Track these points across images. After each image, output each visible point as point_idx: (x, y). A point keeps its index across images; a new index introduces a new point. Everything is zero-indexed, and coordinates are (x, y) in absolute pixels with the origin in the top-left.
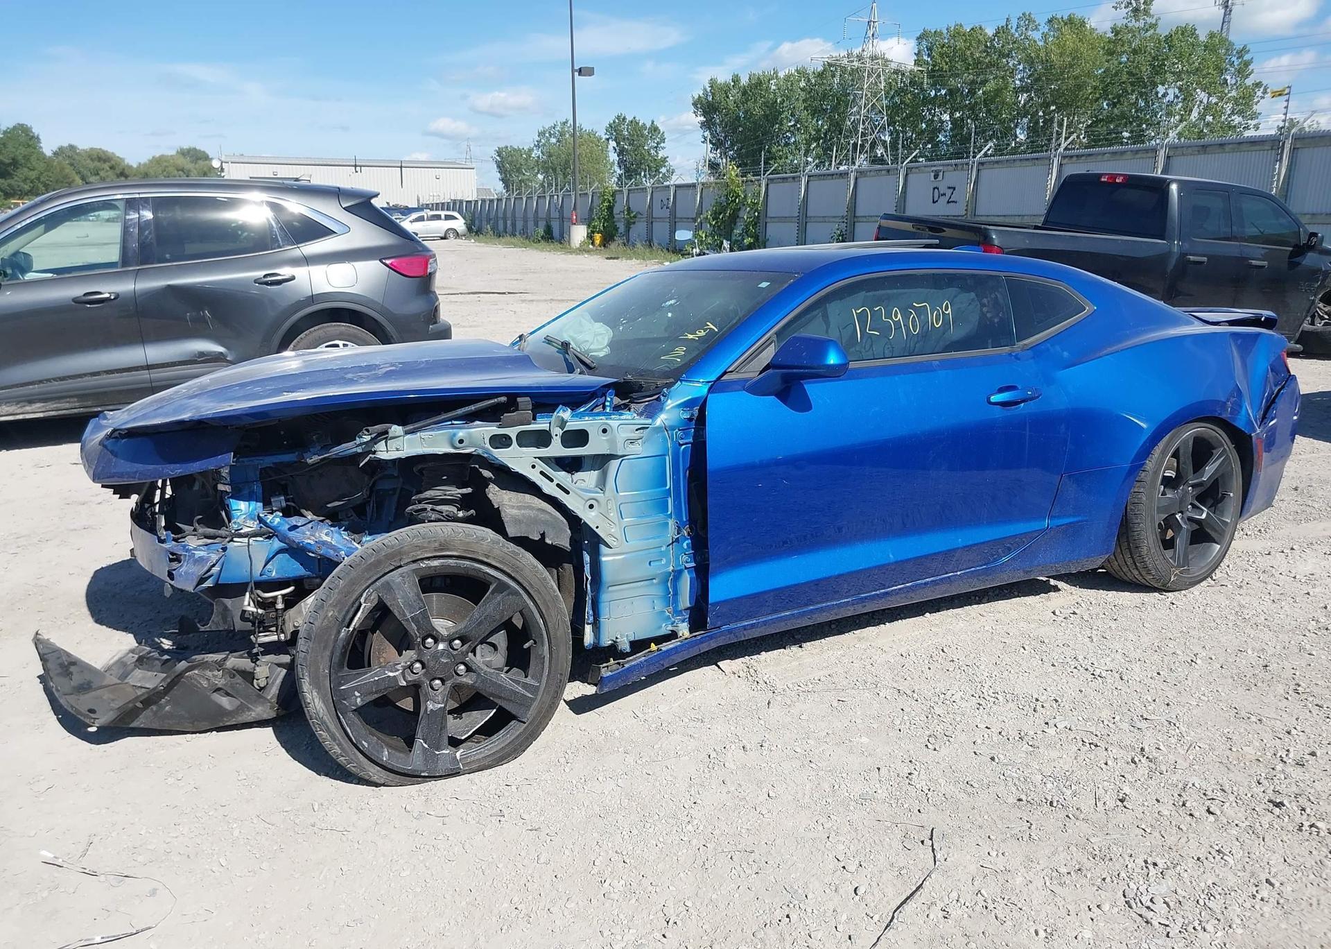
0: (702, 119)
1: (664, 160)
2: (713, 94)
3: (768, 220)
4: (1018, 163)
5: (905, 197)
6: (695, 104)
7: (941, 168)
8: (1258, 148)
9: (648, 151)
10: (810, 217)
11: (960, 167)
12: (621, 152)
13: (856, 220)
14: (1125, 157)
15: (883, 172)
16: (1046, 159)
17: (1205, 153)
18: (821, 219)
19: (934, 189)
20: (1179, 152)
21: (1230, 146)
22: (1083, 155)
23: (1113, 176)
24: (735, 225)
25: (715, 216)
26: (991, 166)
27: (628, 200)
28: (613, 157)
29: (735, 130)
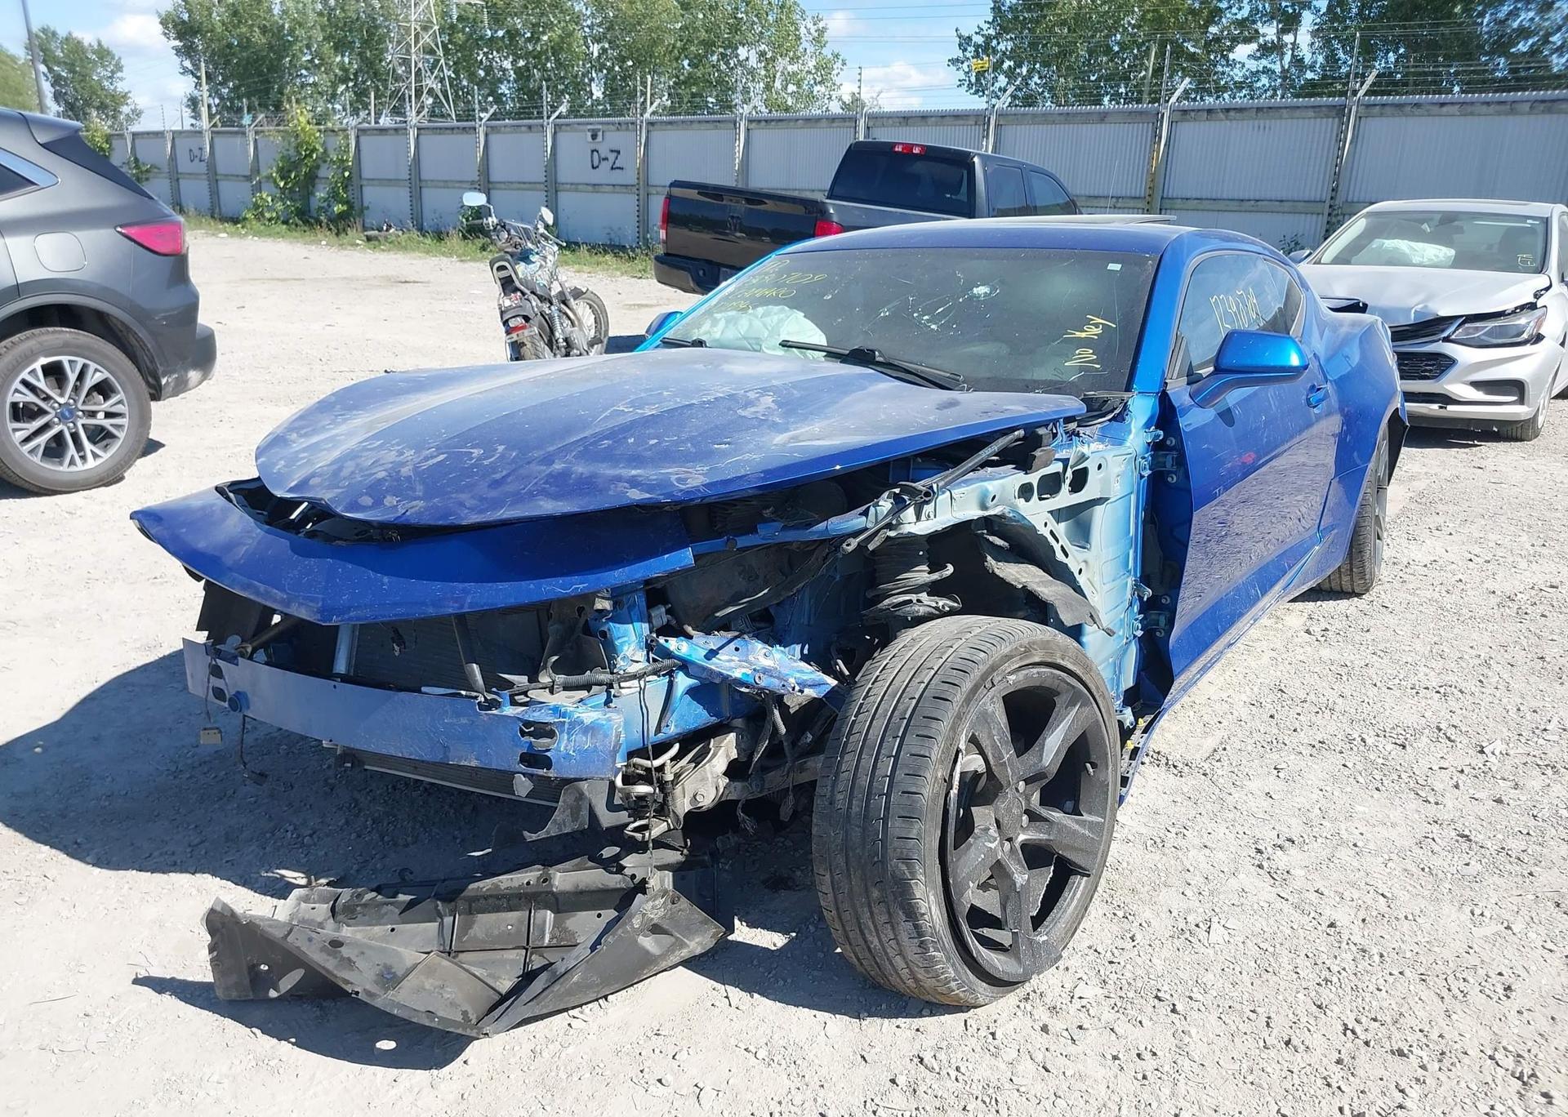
0: (177, 43)
1: (125, 96)
2: (190, 11)
3: (364, 183)
4: (695, 126)
5: (555, 160)
6: (164, 23)
7: (600, 127)
8: (962, 122)
9: (99, 82)
10: (426, 181)
11: (624, 127)
12: (57, 81)
13: (491, 186)
14: (819, 125)
15: (523, 129)
16: (730, 122)
17: (907, 124)
18: (442, 184)
19: (593, 151)
20: (879, 123)
21: (933, 119)
22: (773, 120)
23: (909, 147)
24: (313, 187)
25: (284, 174)
26: (664, 127)
27: (133, 148)
28: (47, 88)
29: (227, 63)
